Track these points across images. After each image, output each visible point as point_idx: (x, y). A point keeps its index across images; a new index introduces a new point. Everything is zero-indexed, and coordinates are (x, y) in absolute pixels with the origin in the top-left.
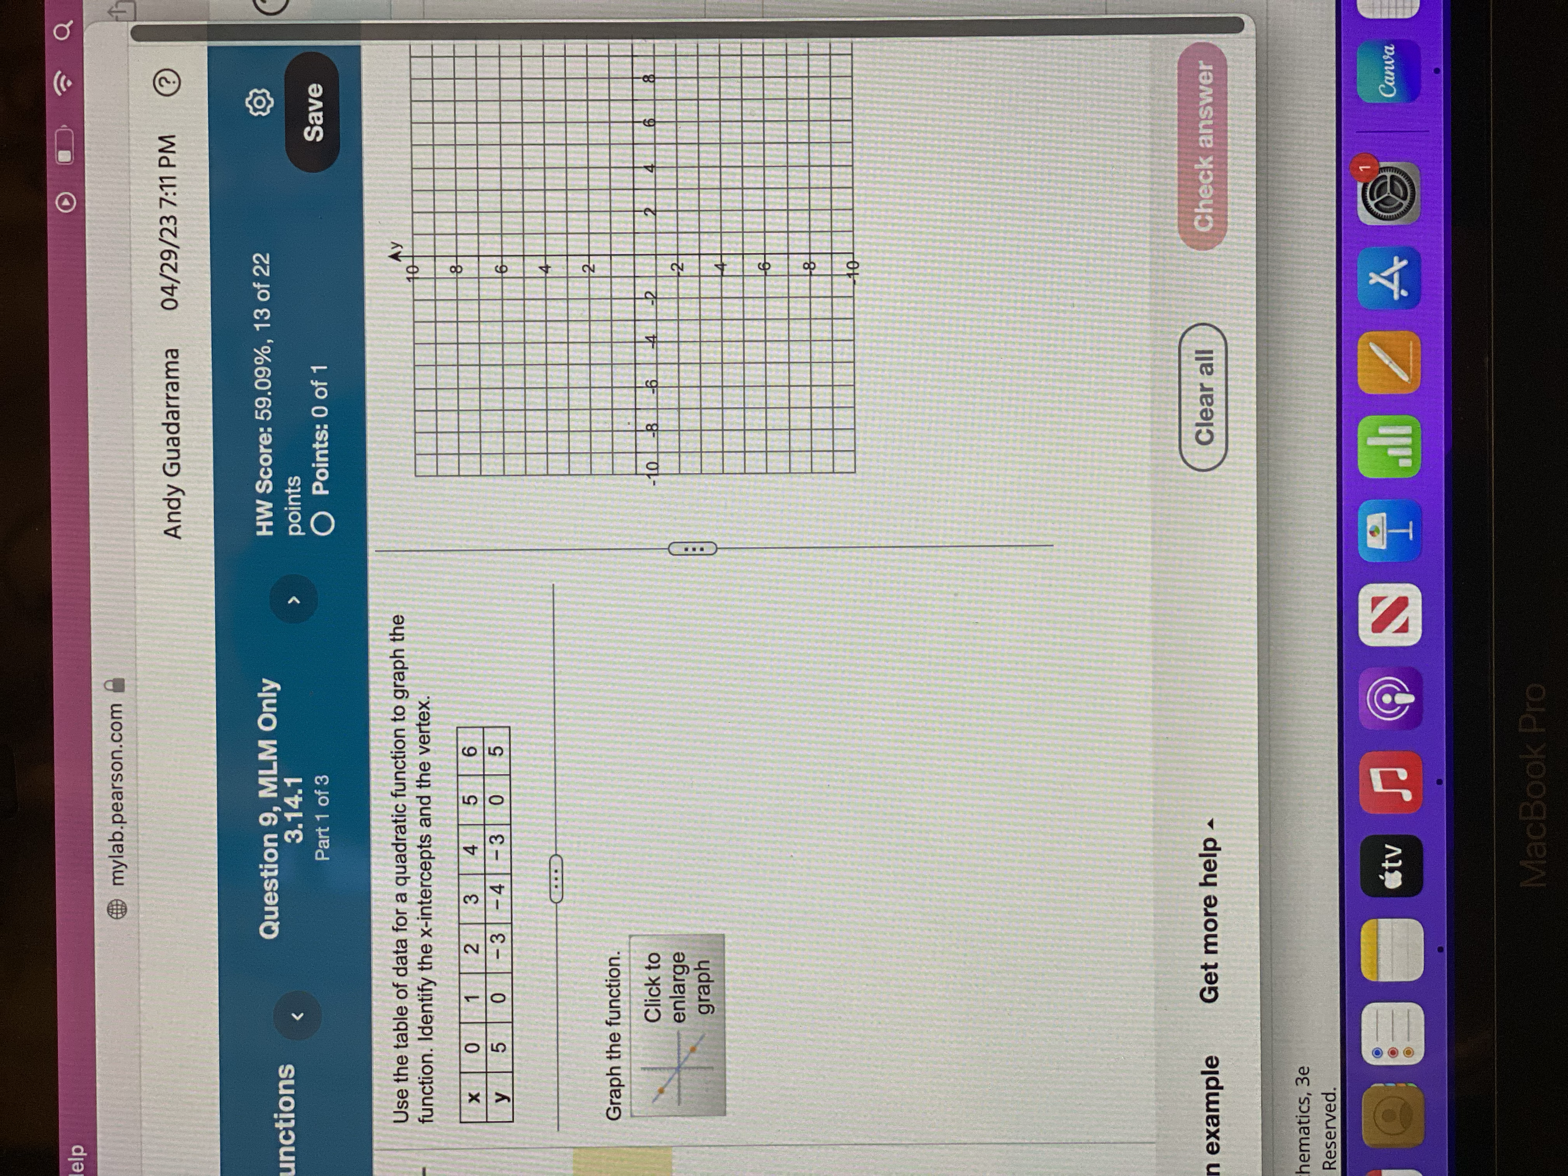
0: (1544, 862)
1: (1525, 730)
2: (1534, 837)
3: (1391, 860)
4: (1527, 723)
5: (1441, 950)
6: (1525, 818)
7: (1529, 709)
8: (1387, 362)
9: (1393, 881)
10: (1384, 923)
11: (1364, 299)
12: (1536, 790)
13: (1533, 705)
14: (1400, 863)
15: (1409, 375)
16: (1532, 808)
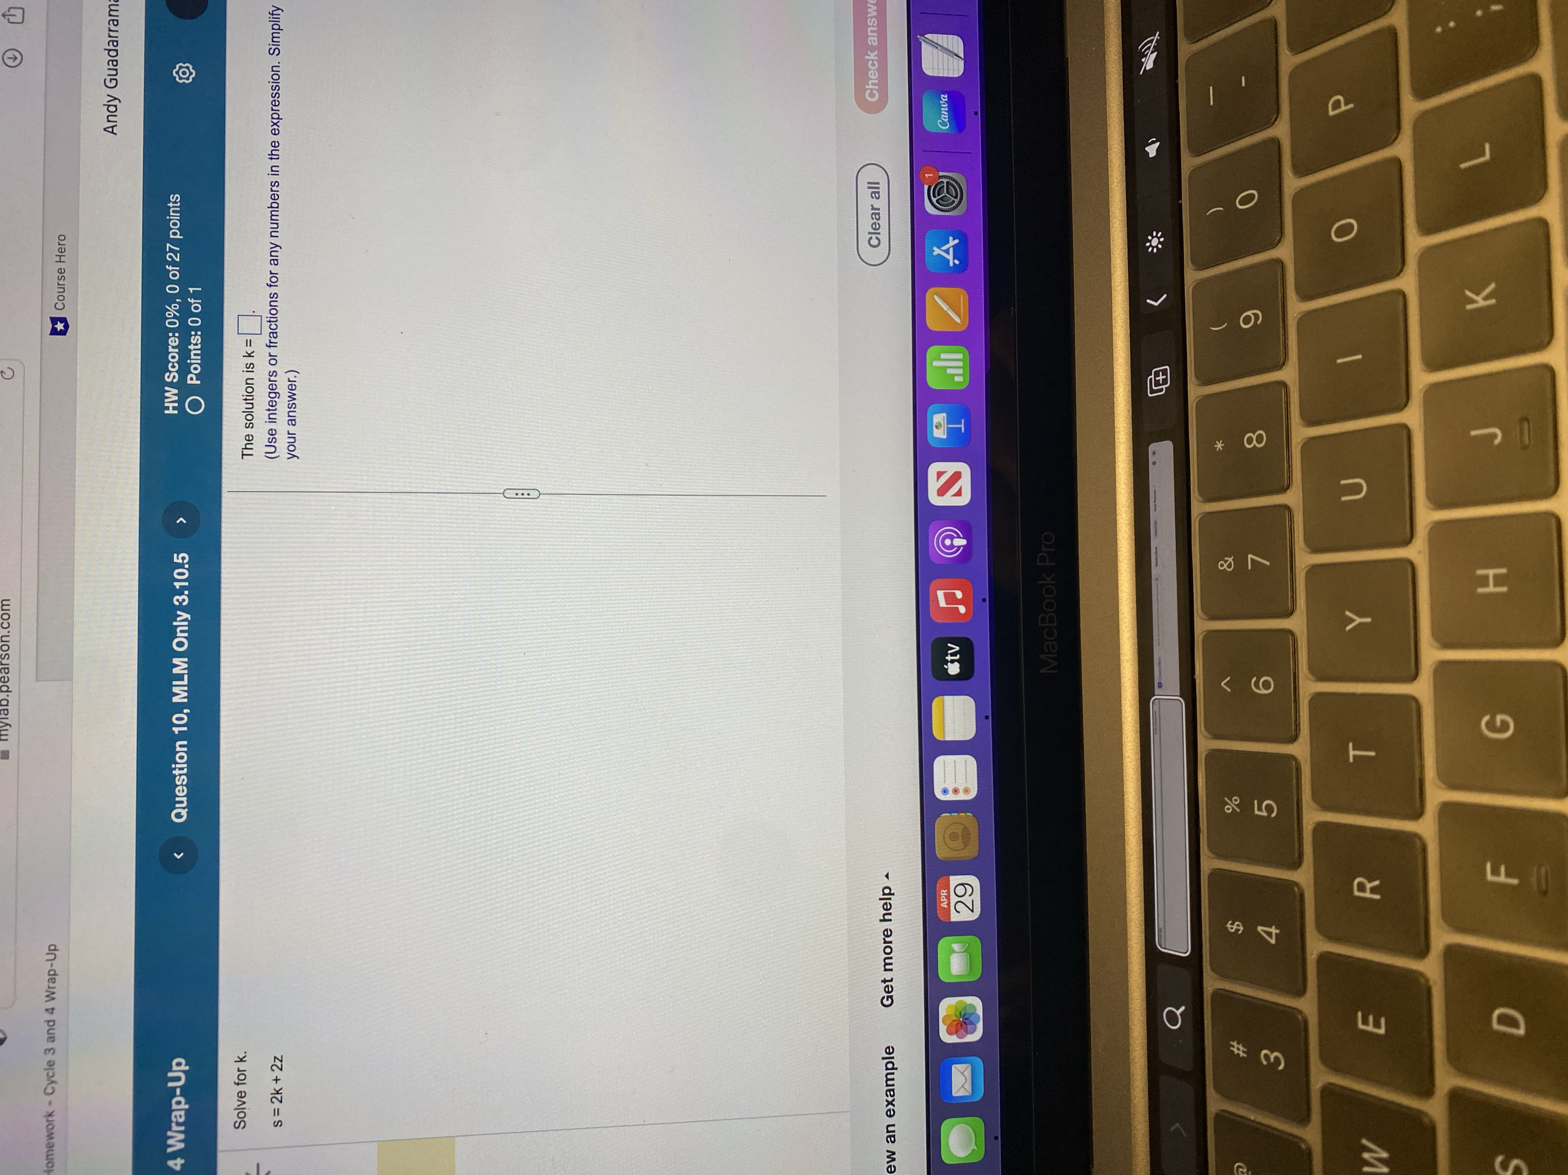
0: (1055, 655)
1: (1042, 564)
2: (1048, 638)
3: (952, 655)
4: (1043, 559)
5: (987, 717)
6: (1043, 625)
7: (1044, 549)
8: (946, 309)
9: (954, 669)
10: (948, 699)
11: (930, 265)
12: (1049, 605)
13: (1046, 546)
14: (958, 657)
15: (960, 318)
16: (1047, 618)
